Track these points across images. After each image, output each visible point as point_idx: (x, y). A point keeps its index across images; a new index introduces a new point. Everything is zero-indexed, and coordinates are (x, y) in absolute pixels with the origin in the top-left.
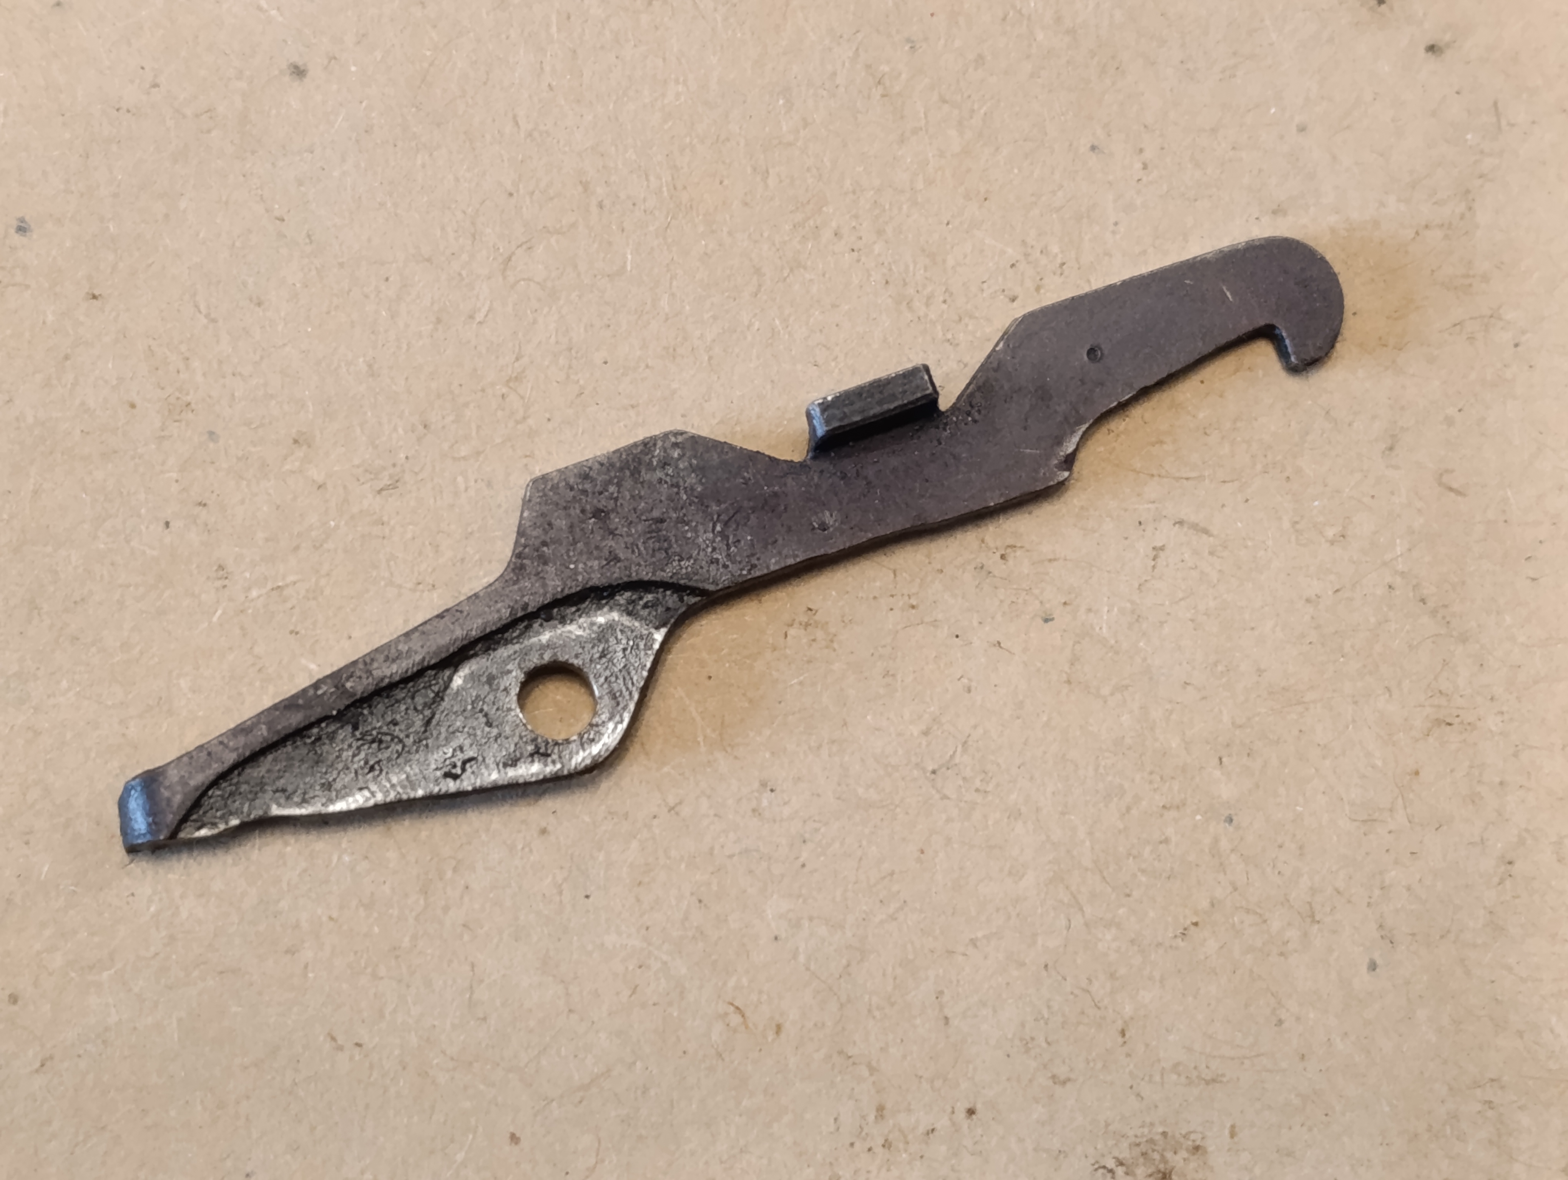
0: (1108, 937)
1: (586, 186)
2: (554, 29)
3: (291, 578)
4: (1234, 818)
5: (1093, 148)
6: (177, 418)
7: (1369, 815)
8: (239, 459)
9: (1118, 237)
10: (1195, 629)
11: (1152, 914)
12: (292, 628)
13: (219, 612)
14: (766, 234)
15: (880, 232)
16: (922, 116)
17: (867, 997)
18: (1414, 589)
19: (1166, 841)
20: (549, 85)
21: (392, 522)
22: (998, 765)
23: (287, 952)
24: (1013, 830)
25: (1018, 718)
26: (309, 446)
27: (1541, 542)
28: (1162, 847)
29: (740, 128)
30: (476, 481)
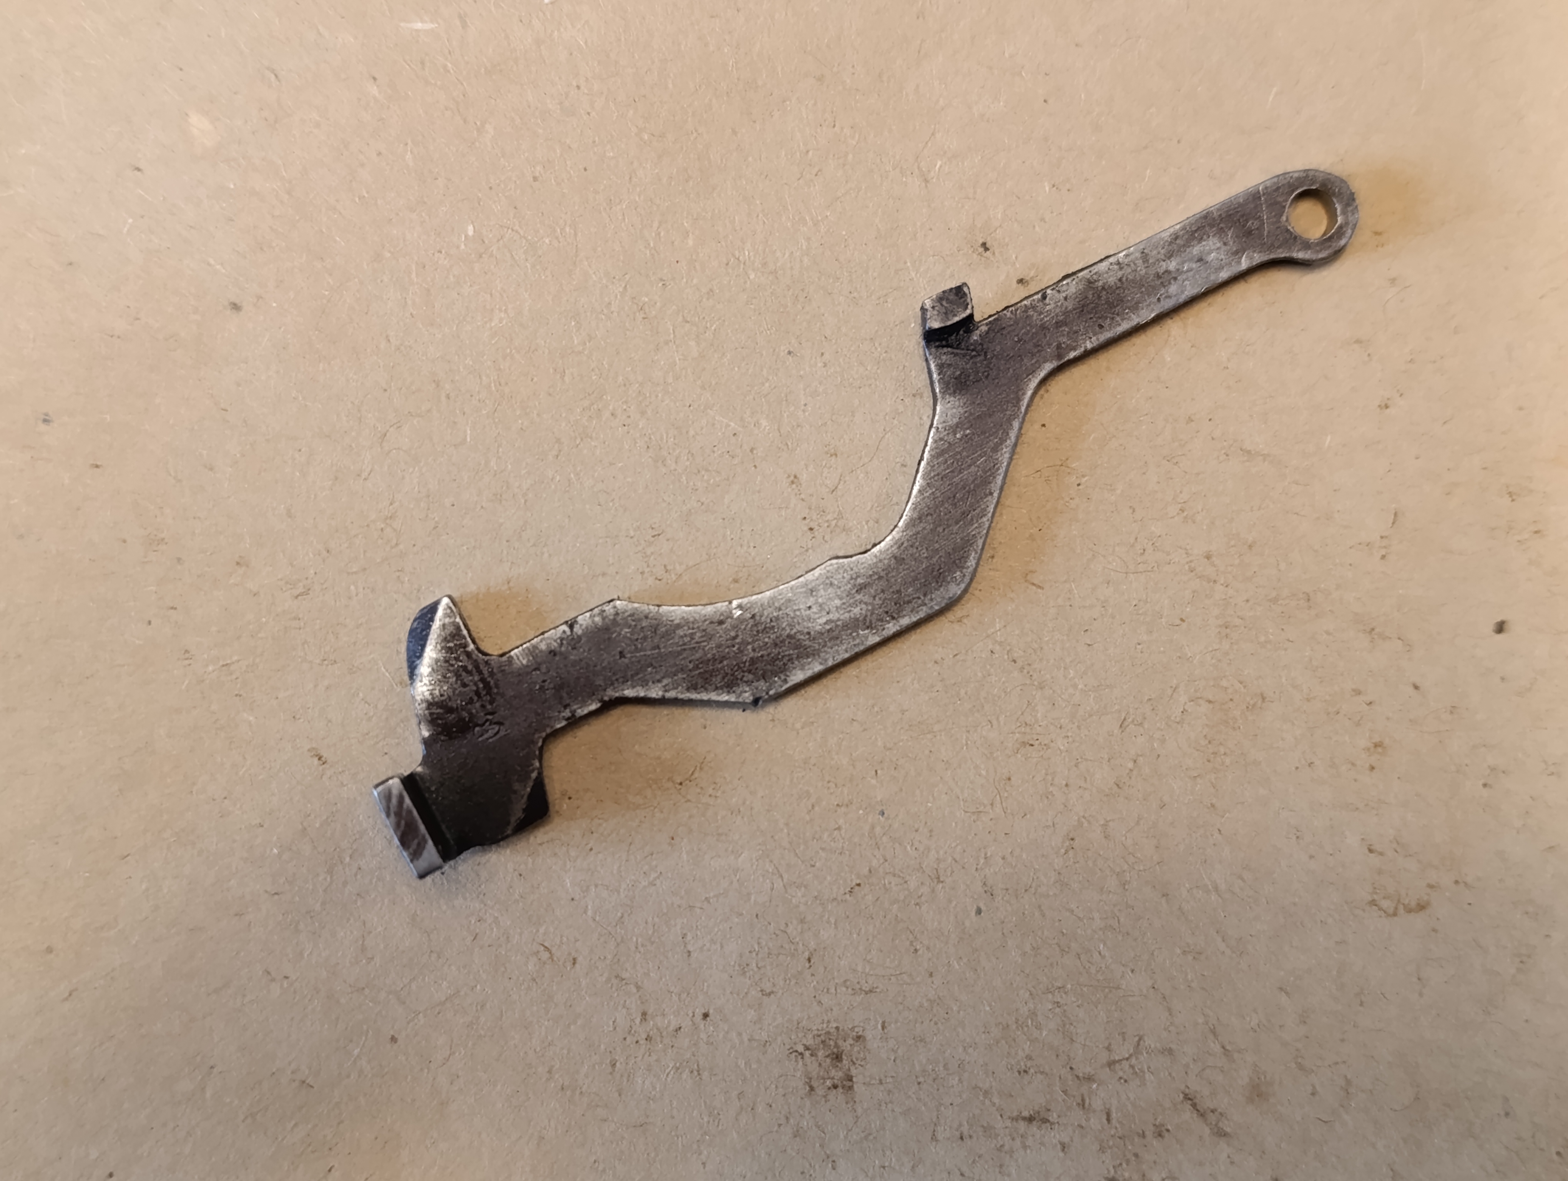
0: (799, 894)
1: (438, 384)
2: (414, 275)
3: (235, 658)
4: (885, 812)
5: (790, 353)
6: (155, 549)
7: (977, 808)
8: (199, 576)
9: (807, 414)
10: (859, 683)
11: (829, 878)
12: (237, 692)
13: (187, 682)
14: (564, 415)
15: (643, 413)
16: (672, 332)
17: (635, 939)
18: (1008, 654)
19: (839, 828)
20: (411, 314)
21: (305, 619)
22: (725, 778)
23: (236, 915)
24: (735, 822)
25: (739, 745)
26: (248, 566)
27: (1095, 619)
28: (836, 832)
29: (545, 342)
30: (364, 588)
